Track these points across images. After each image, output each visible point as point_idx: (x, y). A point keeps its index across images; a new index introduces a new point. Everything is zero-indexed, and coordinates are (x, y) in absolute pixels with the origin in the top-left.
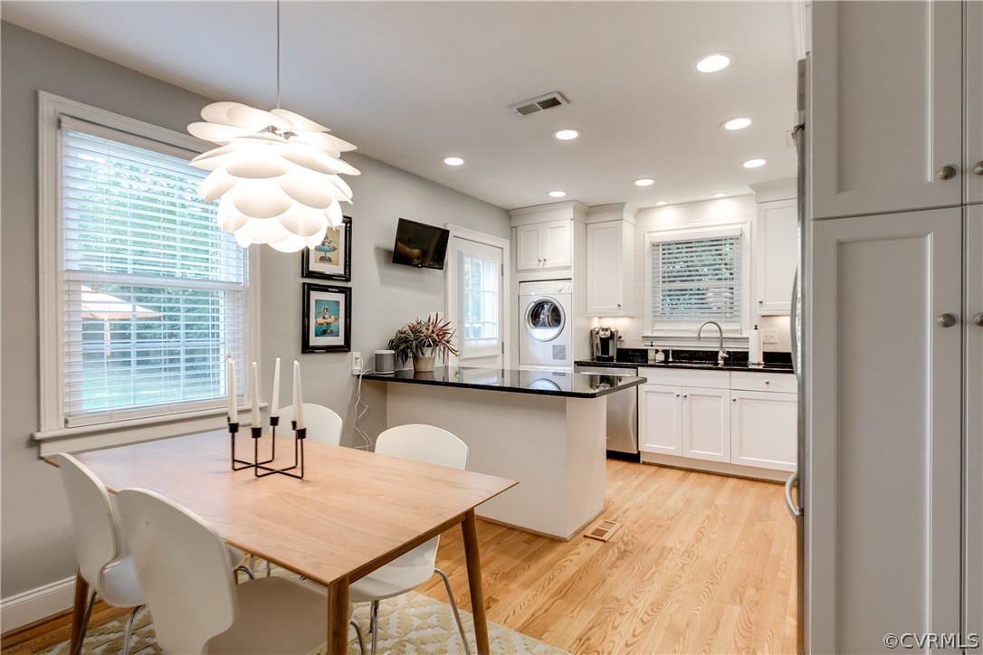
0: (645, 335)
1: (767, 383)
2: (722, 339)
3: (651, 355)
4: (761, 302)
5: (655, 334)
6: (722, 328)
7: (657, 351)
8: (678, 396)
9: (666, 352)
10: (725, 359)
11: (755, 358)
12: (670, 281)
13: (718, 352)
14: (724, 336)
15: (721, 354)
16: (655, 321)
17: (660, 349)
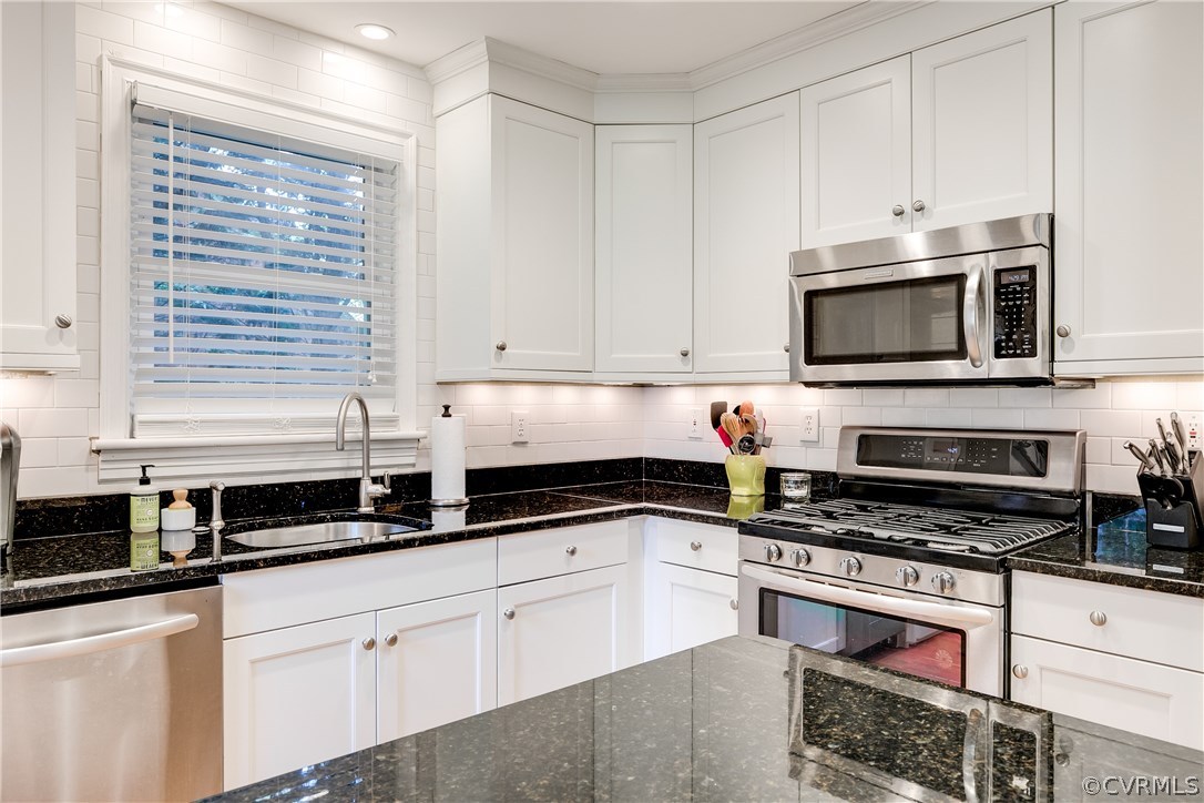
0: (103, 442)
1: (573, 552)
2: (367, 444)
3: (143, 516)
4: (502, 348)
5: (143, 439)
6: (369, 414)
7: (166, 499)
8: (371, 644)
9: (200, 499)
10: (375, 500)
11: (449, 488)
12: (193, 256)
13: (356, 482)
14: (375, 433)
15: (369, 490)
16: (138, 393)
17: (180, 488)
